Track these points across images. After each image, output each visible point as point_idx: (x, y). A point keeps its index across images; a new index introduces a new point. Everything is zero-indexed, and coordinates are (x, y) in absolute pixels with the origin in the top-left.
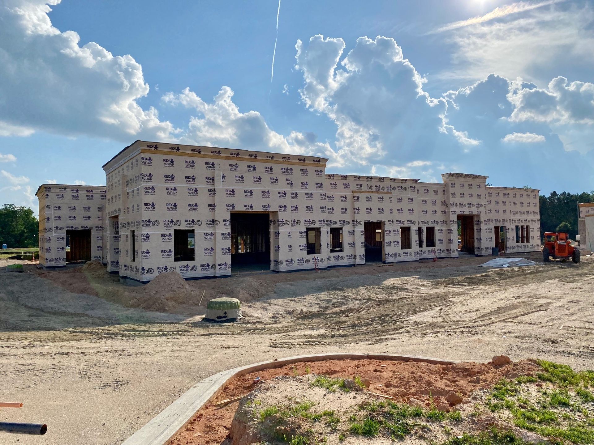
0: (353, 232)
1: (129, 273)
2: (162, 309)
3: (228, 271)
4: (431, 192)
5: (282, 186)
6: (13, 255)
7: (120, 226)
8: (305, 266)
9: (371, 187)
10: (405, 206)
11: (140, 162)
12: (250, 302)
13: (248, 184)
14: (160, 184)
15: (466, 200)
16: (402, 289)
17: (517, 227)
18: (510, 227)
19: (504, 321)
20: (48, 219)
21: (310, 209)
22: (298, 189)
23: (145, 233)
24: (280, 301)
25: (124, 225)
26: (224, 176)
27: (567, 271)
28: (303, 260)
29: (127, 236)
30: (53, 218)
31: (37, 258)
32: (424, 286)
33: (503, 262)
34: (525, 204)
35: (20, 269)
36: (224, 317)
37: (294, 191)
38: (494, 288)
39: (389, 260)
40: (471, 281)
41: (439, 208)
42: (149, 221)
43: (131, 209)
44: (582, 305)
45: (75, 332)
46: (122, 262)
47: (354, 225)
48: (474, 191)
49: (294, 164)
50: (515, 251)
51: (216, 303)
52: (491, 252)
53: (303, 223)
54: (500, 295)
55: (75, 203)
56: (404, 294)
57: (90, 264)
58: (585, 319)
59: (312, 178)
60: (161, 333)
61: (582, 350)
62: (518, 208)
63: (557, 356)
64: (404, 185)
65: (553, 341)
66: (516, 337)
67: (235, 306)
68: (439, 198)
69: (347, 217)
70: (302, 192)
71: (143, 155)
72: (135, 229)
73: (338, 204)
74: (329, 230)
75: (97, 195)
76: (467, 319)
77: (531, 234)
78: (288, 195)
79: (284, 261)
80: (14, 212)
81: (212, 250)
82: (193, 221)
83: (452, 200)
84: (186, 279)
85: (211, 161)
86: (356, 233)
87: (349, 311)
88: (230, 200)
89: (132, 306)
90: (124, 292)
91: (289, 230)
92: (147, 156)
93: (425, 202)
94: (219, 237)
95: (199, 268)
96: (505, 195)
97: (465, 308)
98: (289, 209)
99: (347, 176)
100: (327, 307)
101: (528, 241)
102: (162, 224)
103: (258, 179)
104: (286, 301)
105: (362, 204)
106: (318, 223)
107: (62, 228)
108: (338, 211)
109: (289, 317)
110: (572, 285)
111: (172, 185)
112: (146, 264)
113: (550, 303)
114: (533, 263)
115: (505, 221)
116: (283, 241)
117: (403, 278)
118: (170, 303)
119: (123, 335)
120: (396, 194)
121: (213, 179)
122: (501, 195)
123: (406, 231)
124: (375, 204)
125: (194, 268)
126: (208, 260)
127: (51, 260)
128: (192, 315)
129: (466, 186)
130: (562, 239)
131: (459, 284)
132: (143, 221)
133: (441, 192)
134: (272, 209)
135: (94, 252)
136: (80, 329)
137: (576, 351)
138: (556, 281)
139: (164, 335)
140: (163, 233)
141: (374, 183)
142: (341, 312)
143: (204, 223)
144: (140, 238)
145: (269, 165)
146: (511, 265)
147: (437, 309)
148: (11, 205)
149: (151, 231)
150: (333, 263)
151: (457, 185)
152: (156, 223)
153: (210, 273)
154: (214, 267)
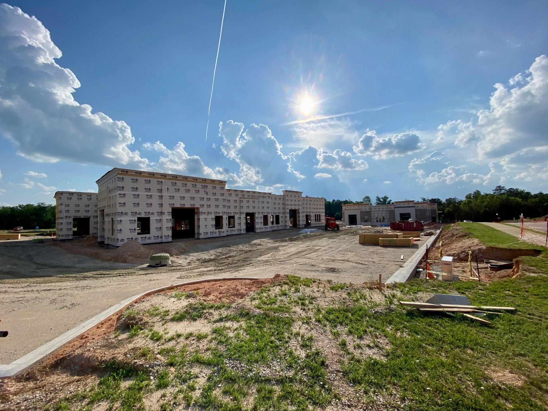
0: (240, 218)
1: (110, 242)
2: (125, 261)
3: (170, 239)
4: (278, 199)
5: (202, 194)
6: (39, 233)
7: (105, 215)
8: (214, 235)
9: (249, 196)
10: (266, 205)
11: (116, 180)
12: (179, 255)
13: (182, 193)
14: (129, 192)
15: (293, 203)
16: (259, 245)
17: (315, 215)
18: (313, 215)
19: (298, 258)
20: (61, 211)
21: (217, 206)
22: (210, 196)
23: (119, 219)
24: (195, 254)
25: (107, 215)
26: (168, 189)
27: (333, 234)
28: (213, 232)
29: (109, 221)
30: (64, 212)
31: (54, 234)
32: (269, 243)
33: (308, 231)
34: (316, 205)
35: (41, 241)
36: (159, 264)
37: (208, 197)
38: (300, 242)
39: (258, 231)
40: (291, 240)
41: (281, 206)
42: (122, 213)
43: (111, 206)
44: (333, 249)
45: (62, 277)
46: (106, 236)
47: (240, 214)
48: (297, 199)
49: (208, 183)
50: (315, 225)
51: (155, 257)
52: (304, 226)
53: (213, 213)
54: (301, 246)
55: (79, 202)
56: (259, 247)
57: (89, 237)
58: (331, 255)
59: (218, 191)
60: (118, 275)
61: (323, 269)
62: (316, 207)
63: (312, 272)
64: (265, 195)
65: (313, 266)
66: (299, 265)
67: (167, 258)
68: (281, 202)
69: (237, 210)
70: (213, 197)
71: (118, 176)
72: (113, 217)
73: (232, 204)
74: (228, 217)
75: (94, 198)
76: (283, 258)
77: (321, 218)
78: (205, 199)
79: (203, 233)
80: (45, 208)
81: (160, 228)
82: (149, 213)
83: (287, 203)
84: (143, 244)
85: (160, 180)
86: (241, 218)
87: (230, 257)
88: (172, 202)
89: (107, 260)
90: (103, 252)
91: (206, 217)
92: (121, 176)
93: (275, 203)
94: (164, 222)
95: (153, 238)
96: (311, 201)
97: (284, 252)
98: (205, 206)
99: (237, 190)
100: (219, 256)
101: (320, 221)
102: (130, 214)
103: (188, 191)
104: (199, 254)
105: (244, 204)
106: (221, 213)
107: (70, 217)
108: (232, 207)
109: (197, 262)
110: (332, 240)
111: (137, 193)
112: (120, 236)
113: (321, 248)
114: (321, 231)
115: (310, 212)
116: (202, 223)
117: (261, 239)
118: (130, 258)
119: (93, 277)
120: (261, 199)
121: (162, 190)
122: (308, 201)
123: (265, 218)
124: (251, 204)
125: (149, 238)
126: (158, 233)
127: (62, 236)
128: (142, 264)
129: (293, 196)
130: (332, 220)
131: (286, 241)
132: (118, 213)
133: (282, 199)
134: (195, 206)
135: (92, 231)
136: (67, 275)
137: (320, 269)
138: (327, 239)
139: (119, 276)
140: (131, 219)
141: (250, 194)
142: (226, 258)
143: (156, 214)
144: (116, 222)
145: (194, 183)
146: (311, 232)
147: (271, 253)
148: (43, 203)
149: (122, 218)
150: (229, 233)
151: (289, 196)
152: (126, 214)
153: (159, 240)
154: (161, 237)
